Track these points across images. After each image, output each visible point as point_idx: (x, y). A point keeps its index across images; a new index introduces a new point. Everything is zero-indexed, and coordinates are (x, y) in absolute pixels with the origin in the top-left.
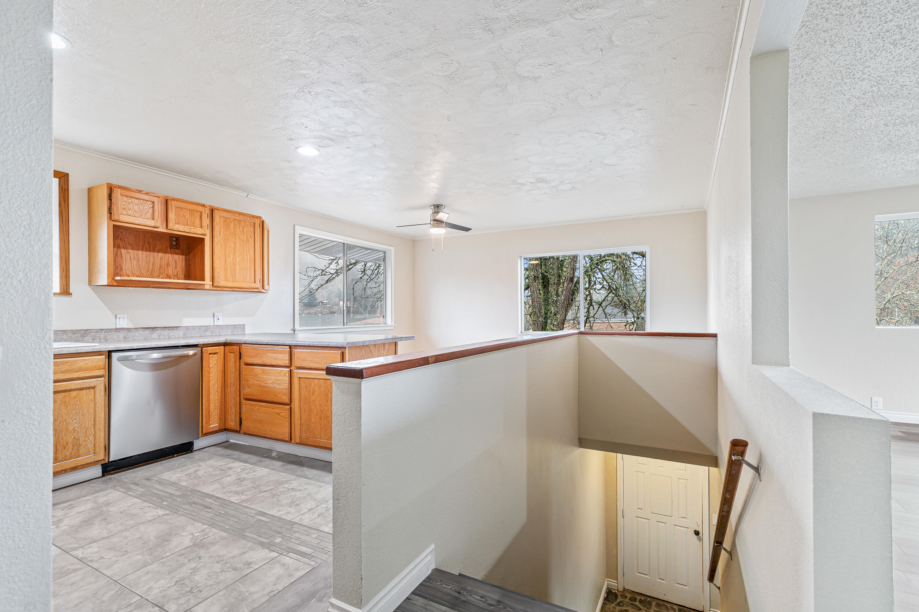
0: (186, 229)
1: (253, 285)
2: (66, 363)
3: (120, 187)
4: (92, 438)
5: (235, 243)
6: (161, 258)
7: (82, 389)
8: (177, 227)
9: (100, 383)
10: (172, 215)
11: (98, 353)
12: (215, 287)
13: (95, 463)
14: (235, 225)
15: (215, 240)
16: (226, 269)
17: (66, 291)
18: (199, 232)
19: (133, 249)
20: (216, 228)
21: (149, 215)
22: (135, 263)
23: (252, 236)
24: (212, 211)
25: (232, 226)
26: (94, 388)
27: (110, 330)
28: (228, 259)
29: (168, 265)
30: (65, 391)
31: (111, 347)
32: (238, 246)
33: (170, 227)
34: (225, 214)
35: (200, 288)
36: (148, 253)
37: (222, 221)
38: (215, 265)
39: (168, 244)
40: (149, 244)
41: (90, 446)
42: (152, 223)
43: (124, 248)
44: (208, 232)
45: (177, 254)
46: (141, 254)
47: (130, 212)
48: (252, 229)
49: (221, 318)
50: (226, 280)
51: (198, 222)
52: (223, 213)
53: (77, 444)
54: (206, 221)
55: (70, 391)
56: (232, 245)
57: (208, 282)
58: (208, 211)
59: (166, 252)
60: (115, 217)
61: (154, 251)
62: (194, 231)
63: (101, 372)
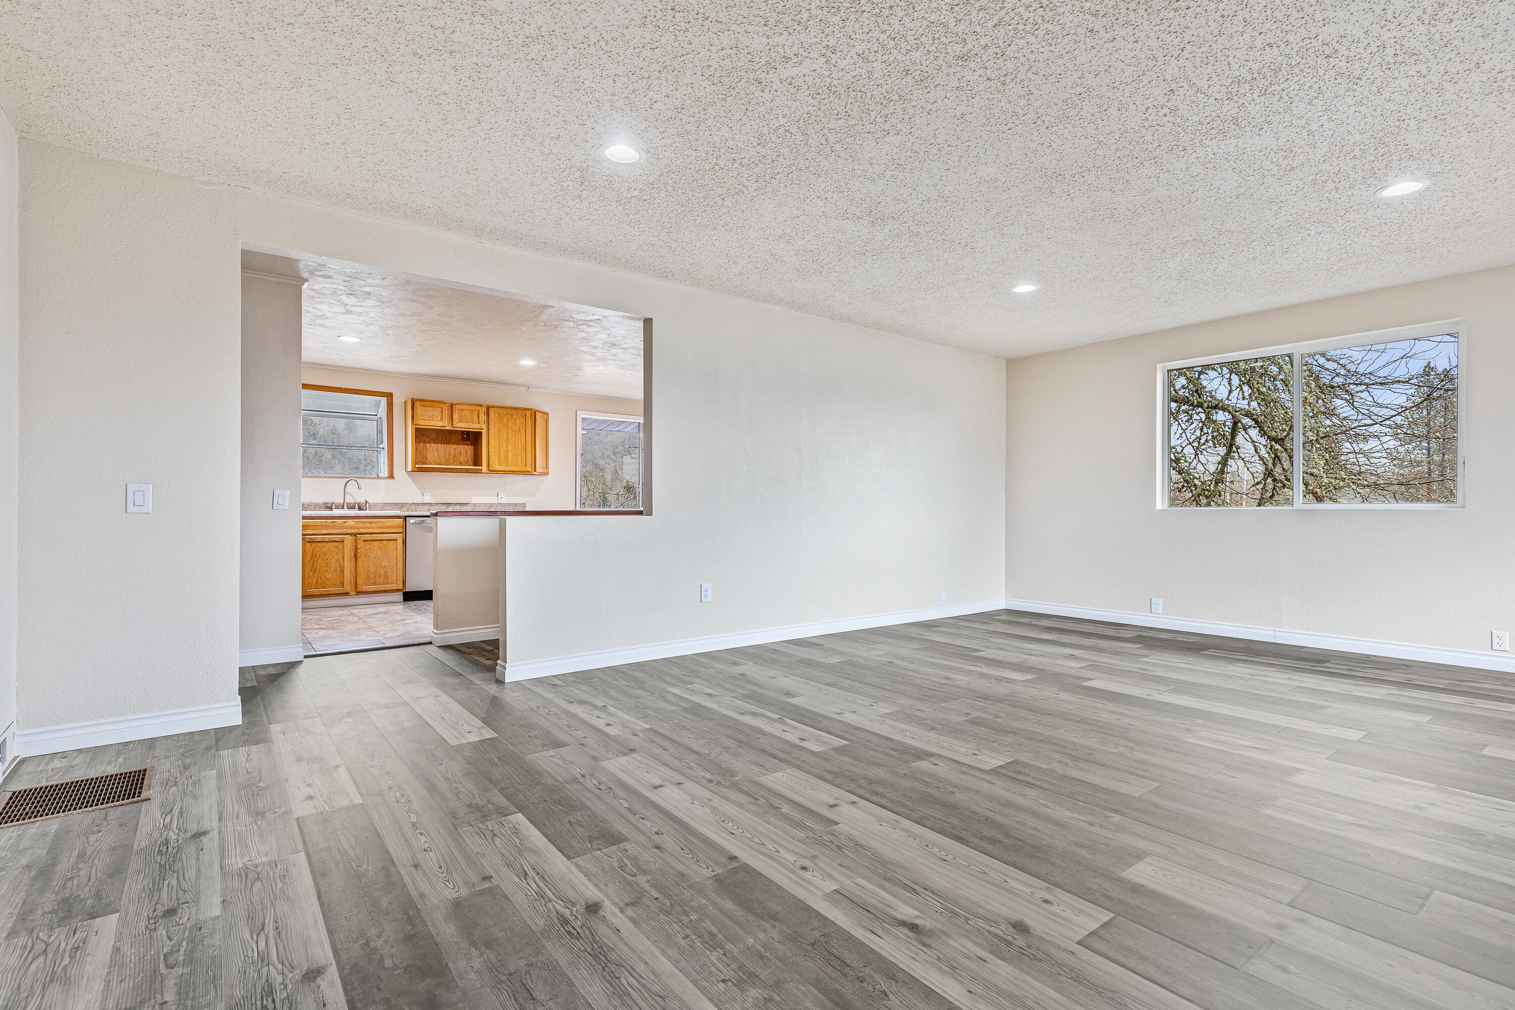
0: (467, 425)
1: (524, 469)
2: (380, 522)
3: (419, 400)
4: (395, 573)
5: (508, 433)
6: (455, 449)
7: (389, 540)
8: (459, 425)
9: (399, 537)
10: (456, 416)
11: (399, 517)
12: (491, 471)
13: (398, 590)
14: (507, 417)
15: (491, 432)
16: (499, 456)
17: (391, 476)
18: (476, 427)
19: (434, 443)
20: (491, 422)
21: (439, 418)
22: (436, 454)
23: (524, 426)
24: (488, 408)
25: (505, 419)
26: (396, 540)
27: (418, 504)
28: (501, 448)
29: (460, 454)
30: (379, 540)
31: (407, 514)
32: (510, 436)
33: (454, 425)
34: (499, 410)
35: (479, 472)
36: (445, 445)
37: (496, 416)
38: (490, 453)
39: (460, 437)
40: (446, 438)
41: (394, 578)
42: (441, 424)
43: (429, 443)
44: (484, 427)
45: (467, 445)
46: (440, 447)
47: (426, 417)
48: (523, 420)
49: (504, 498)
50: (500, 464)
51: (476, 419)
52: (497, 409)
53: (386, 576)
54: (483, 417)
55: (382, 540)
56: (505, 436)
57: (484, 468)
58: (484, 409)
59: (459, 444)
60: (416, 422)
61: (450, 444)
62: (473, 426)
63: (400, 530)
